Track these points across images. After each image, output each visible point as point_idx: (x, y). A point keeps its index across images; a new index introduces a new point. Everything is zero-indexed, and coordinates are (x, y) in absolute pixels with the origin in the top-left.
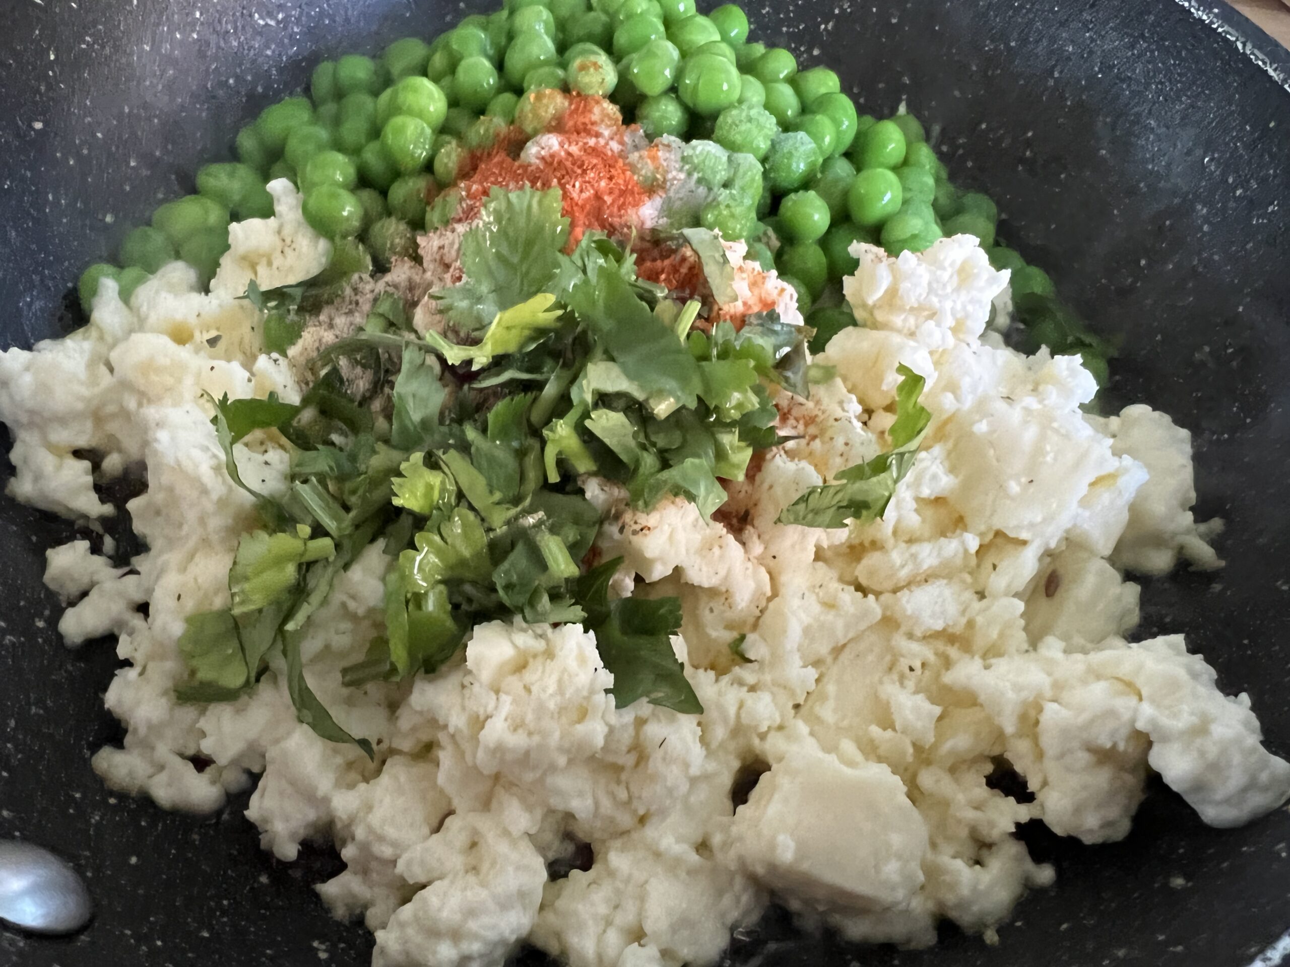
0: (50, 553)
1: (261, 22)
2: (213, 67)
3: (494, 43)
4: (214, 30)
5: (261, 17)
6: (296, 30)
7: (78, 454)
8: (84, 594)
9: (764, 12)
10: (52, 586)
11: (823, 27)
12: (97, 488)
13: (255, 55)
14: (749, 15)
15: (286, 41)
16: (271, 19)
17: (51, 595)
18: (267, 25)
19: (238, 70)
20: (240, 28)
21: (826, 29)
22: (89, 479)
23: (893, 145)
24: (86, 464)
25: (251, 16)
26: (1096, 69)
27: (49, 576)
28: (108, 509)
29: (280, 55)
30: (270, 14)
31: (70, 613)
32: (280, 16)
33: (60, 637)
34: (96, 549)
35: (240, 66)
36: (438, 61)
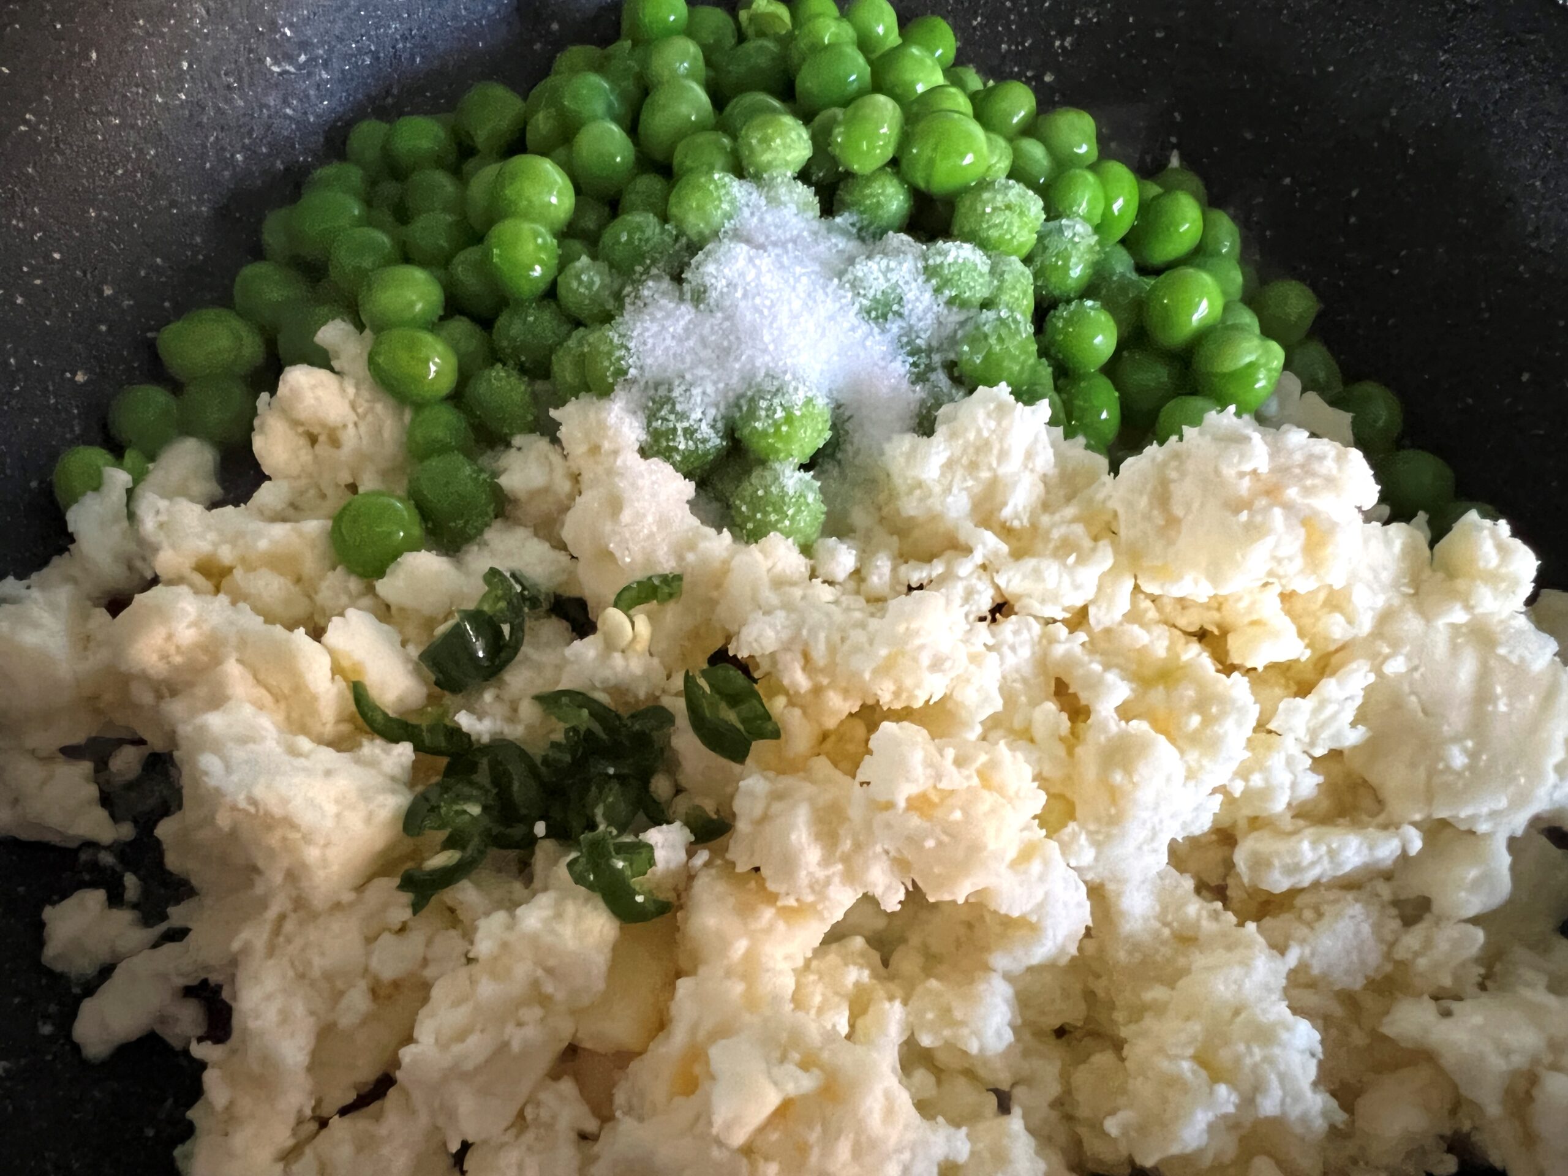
0: (49, 913)
1: (276, 69)
2: (212, 139)
3: (623, 96)
4: (210, 85)
5: (277, 62)
6: (325, 76)
7: (71, 753)
8: (106, 971)
9: (975, 23)
10: (59, 967)
11: (1057, 43)
12: (106, 800)
13: (270, 117)
14: (955, 29)
15: (312, 92)
16: (290, 64)
17: (57, 979)
18: (285, 72)
19: (247, 141)
20: (246, 80)
21: (1062, 46)
22: (93, 791)
23: (1187, 226)
24: (86, 767)
25: (261, 61)
26: (1454, 107)
27: (52, 951)
28: (126, 831)
29: (305, 113)
30: (291, 59)
31: (88, 1008)
32: (303, 58)
33: (76, 1048)
34: (115, 899)
35: (250, 133)
36: (542, 123)
